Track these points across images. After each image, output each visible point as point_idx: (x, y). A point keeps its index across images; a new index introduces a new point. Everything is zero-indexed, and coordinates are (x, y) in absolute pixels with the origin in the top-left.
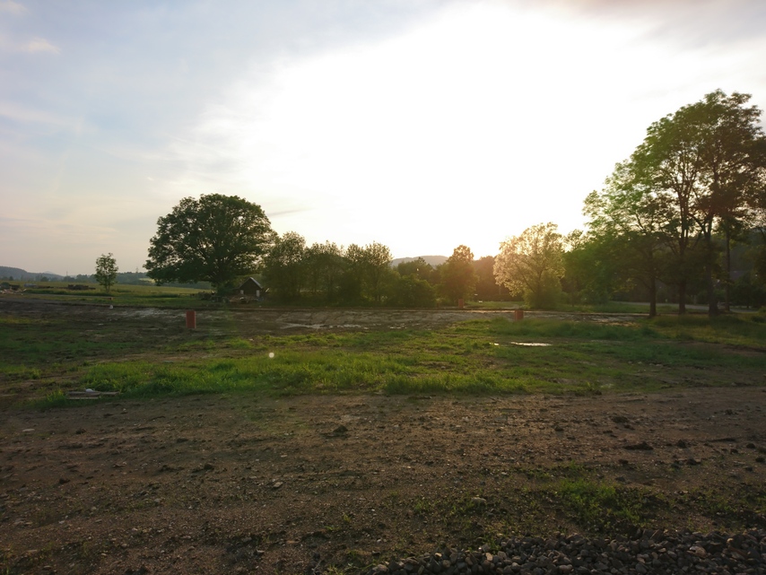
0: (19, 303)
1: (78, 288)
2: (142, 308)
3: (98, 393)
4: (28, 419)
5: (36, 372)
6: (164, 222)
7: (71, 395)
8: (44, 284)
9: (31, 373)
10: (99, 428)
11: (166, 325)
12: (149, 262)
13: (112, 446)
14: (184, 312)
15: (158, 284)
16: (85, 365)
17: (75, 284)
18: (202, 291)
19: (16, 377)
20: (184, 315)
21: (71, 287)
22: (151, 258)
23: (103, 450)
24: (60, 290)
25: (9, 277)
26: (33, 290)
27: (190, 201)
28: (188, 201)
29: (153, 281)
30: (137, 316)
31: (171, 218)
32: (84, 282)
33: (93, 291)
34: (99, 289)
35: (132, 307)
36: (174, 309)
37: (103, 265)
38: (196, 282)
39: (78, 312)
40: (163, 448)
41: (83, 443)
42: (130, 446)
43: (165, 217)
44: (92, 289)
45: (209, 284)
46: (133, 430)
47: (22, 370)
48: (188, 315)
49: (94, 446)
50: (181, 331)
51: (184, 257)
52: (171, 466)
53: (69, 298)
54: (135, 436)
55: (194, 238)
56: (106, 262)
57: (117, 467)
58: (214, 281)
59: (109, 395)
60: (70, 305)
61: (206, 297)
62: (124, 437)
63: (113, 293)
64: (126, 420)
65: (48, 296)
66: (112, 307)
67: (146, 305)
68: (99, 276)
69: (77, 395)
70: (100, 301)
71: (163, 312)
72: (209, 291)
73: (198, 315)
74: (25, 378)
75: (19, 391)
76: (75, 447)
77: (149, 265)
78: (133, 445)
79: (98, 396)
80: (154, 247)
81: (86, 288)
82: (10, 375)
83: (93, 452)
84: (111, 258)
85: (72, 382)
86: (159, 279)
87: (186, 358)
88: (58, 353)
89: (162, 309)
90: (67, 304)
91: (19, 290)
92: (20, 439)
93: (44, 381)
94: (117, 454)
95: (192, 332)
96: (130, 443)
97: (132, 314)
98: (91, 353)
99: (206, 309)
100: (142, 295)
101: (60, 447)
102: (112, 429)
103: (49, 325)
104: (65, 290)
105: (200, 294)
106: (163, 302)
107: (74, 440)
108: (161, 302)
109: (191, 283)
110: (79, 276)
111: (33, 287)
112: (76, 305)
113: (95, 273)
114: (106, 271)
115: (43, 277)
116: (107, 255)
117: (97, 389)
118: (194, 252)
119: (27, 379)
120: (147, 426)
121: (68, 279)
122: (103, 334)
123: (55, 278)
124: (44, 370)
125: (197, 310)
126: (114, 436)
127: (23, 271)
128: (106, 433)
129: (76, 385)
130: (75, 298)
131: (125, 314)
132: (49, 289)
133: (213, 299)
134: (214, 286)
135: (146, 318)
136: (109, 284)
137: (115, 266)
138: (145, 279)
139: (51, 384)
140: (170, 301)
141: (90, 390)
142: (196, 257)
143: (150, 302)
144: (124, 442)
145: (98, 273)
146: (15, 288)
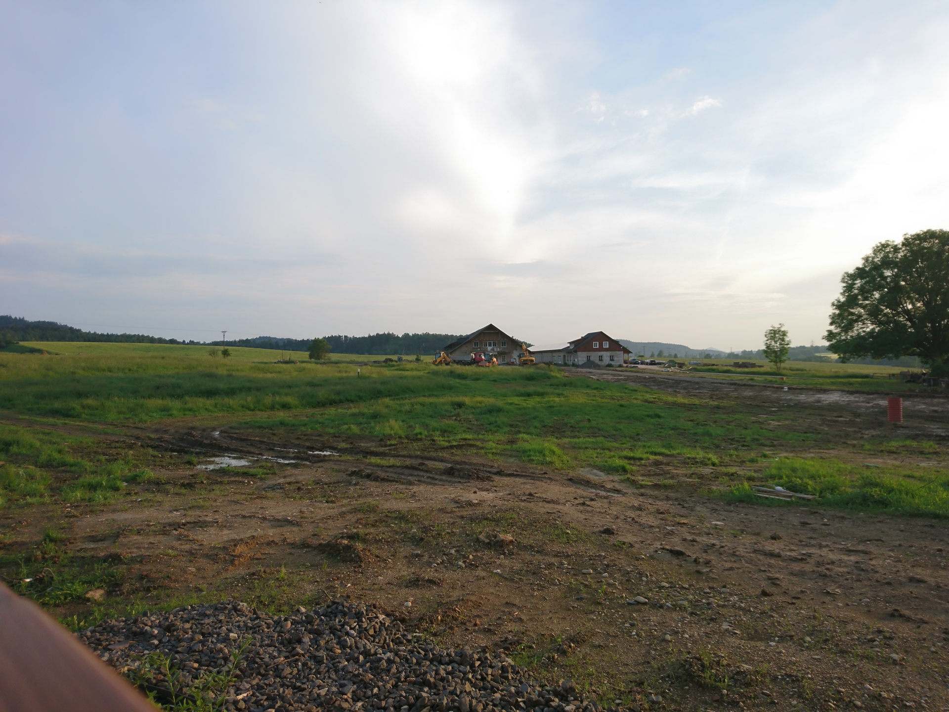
0: (687, 382)
1: (745, 365)
2: (825, 391)
3: (791, 494)
4: (715, 510)
5: (715, 459)
6: (850, 279)
7: (759, 491)
8: (707, 361)
9: (709, 459)
10: (797, 538)
11: (858, 415)
12: (830, 332)
13: (818, 564)
14: (883, 399)
15: (843, 361)
16: (765, 456)
17: (740, 361)
18: (905, 370)
19: (695, 462)
20: (884, 403)
21: (737, 365)
22: (832, 328)
23: (808, 568)
24: (725, 368)
25: (673, 354)
26: (699, 368)
27: (888, 245)
28: (884, 246)
29: (835, 356)
30: (818, 401)
31: (860, 273)
32: (750, 359)
33: (762, 370)
34: (769, 366)
35: (811, 389)
36: (868, 393)
37: (773, 338)
38: (897, 356)
39: (748, 393)
40: (889, 584)
41: (781, 552)
42: (842, 570)
43: (851, 271)
44: (761, 366)
45: (917, 360)
46: (841, 550)
47: (700, 454)
48: (890, 403)
49: (795, 560)
50: (881, 424)
51: (880, 323)
52: (906, 612)
53: (736, 377)
54: (846, 558)
55: (894, 297)
56: (776, 334)
57: (828, 593)
58: (926, 356)
59: (803, 499)
60: (739, 385)
61: (914, 378)
62: (832, 556)
63: (785, 372)
64: (830, 534)
65: (713, 374)
66: (786, 389)
67: (828, 387)
68: (768, 352)
69: (766, 492)
70: (771, 381)
71: (852, 398)
72: (917, 370)
73: (905, 404)
74: (703, 463)
75: (701, 477)
76: (772, 555)
77: (830, 336)
78: (845, 570)
79: (790, 497)
80: (837, 312)
81: (753, 365)
82: (689, 458)
83: (796, 567)
84: (782, 329)
85: (755, 475)
86: (845, 353)
87: (897, 463)
88: (732, 440)
89: (852, 393)
90: (735, 384)
91: (685, 368)
92: (712, 532)
93: (724, 470)
94: (825, 576)
95: (897, 427)
96: (840, 566)
97: (811, 398)
98: (768, 443)
99: (916, 396)
100: (821, 374)
101: (755, 551)
102: (813, 542)
103: (718, 407)
104: (730, 368)
105: (903, 374)
106: (851, 384)
107: (770, 546)
108: (847, 384)
109: (890, 358)
110: (744, 352)
111: (697, 364)
112: (744, 385)
113: (764, 347)
114: (776, 346)
115: (707, 355)
116: (777, 326)
117: (788, 488)
118: (894, 315)
119: (706, 465)
120: (860, 548)
121: (732, 355)
122: (779, 421)
123: (719, 355)
124: (721, 457)
125: (903, 396)
126: (818, 552)
127: (687, 348)
128: (806, 545)
129: (761, 480)
130: (742, 377)
131: (802, 397)
132: (714, 367)
133: (924, 381)
134: (926, 363)
135: (829, 405)
136: (781, 361)
137: (787, 339)
138: (823, 355)
139: (732, 475)
140: (860, 384)
141: (779, 488)
142: (897, 323)
143: (832, 383)
144: (833, 563)
145: (768, 347)
146: (681, 365)
